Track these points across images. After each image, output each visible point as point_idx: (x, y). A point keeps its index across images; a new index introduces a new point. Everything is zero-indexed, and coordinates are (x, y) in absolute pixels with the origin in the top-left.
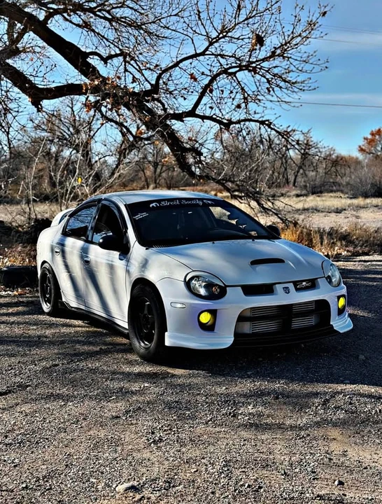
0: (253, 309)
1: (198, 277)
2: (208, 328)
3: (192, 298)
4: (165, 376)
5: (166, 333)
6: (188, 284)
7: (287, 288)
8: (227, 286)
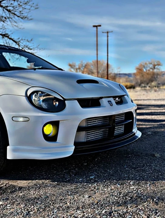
0: (88, 120)
1: (37, 92)
2: (52, 139)
3: (35, 111)
4: (14, 190)
5: (8, 147)
6: (29, 98)
7: (110, 101)
8: (65, 100)
